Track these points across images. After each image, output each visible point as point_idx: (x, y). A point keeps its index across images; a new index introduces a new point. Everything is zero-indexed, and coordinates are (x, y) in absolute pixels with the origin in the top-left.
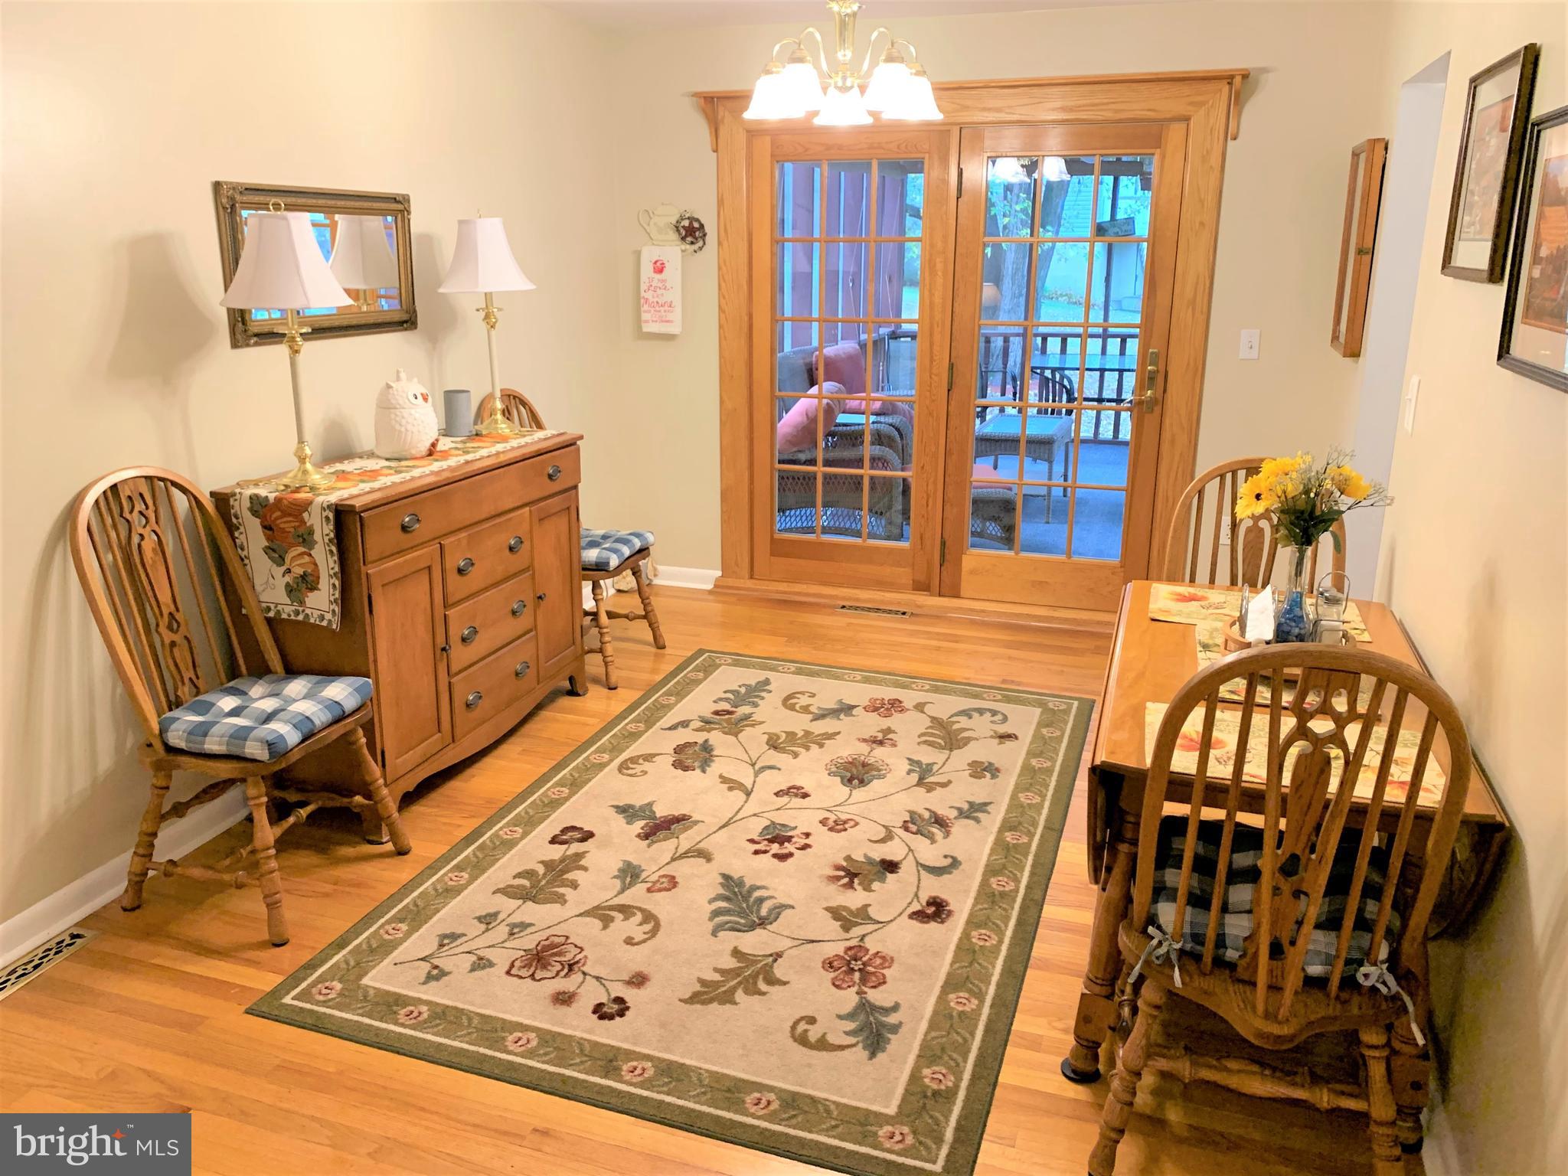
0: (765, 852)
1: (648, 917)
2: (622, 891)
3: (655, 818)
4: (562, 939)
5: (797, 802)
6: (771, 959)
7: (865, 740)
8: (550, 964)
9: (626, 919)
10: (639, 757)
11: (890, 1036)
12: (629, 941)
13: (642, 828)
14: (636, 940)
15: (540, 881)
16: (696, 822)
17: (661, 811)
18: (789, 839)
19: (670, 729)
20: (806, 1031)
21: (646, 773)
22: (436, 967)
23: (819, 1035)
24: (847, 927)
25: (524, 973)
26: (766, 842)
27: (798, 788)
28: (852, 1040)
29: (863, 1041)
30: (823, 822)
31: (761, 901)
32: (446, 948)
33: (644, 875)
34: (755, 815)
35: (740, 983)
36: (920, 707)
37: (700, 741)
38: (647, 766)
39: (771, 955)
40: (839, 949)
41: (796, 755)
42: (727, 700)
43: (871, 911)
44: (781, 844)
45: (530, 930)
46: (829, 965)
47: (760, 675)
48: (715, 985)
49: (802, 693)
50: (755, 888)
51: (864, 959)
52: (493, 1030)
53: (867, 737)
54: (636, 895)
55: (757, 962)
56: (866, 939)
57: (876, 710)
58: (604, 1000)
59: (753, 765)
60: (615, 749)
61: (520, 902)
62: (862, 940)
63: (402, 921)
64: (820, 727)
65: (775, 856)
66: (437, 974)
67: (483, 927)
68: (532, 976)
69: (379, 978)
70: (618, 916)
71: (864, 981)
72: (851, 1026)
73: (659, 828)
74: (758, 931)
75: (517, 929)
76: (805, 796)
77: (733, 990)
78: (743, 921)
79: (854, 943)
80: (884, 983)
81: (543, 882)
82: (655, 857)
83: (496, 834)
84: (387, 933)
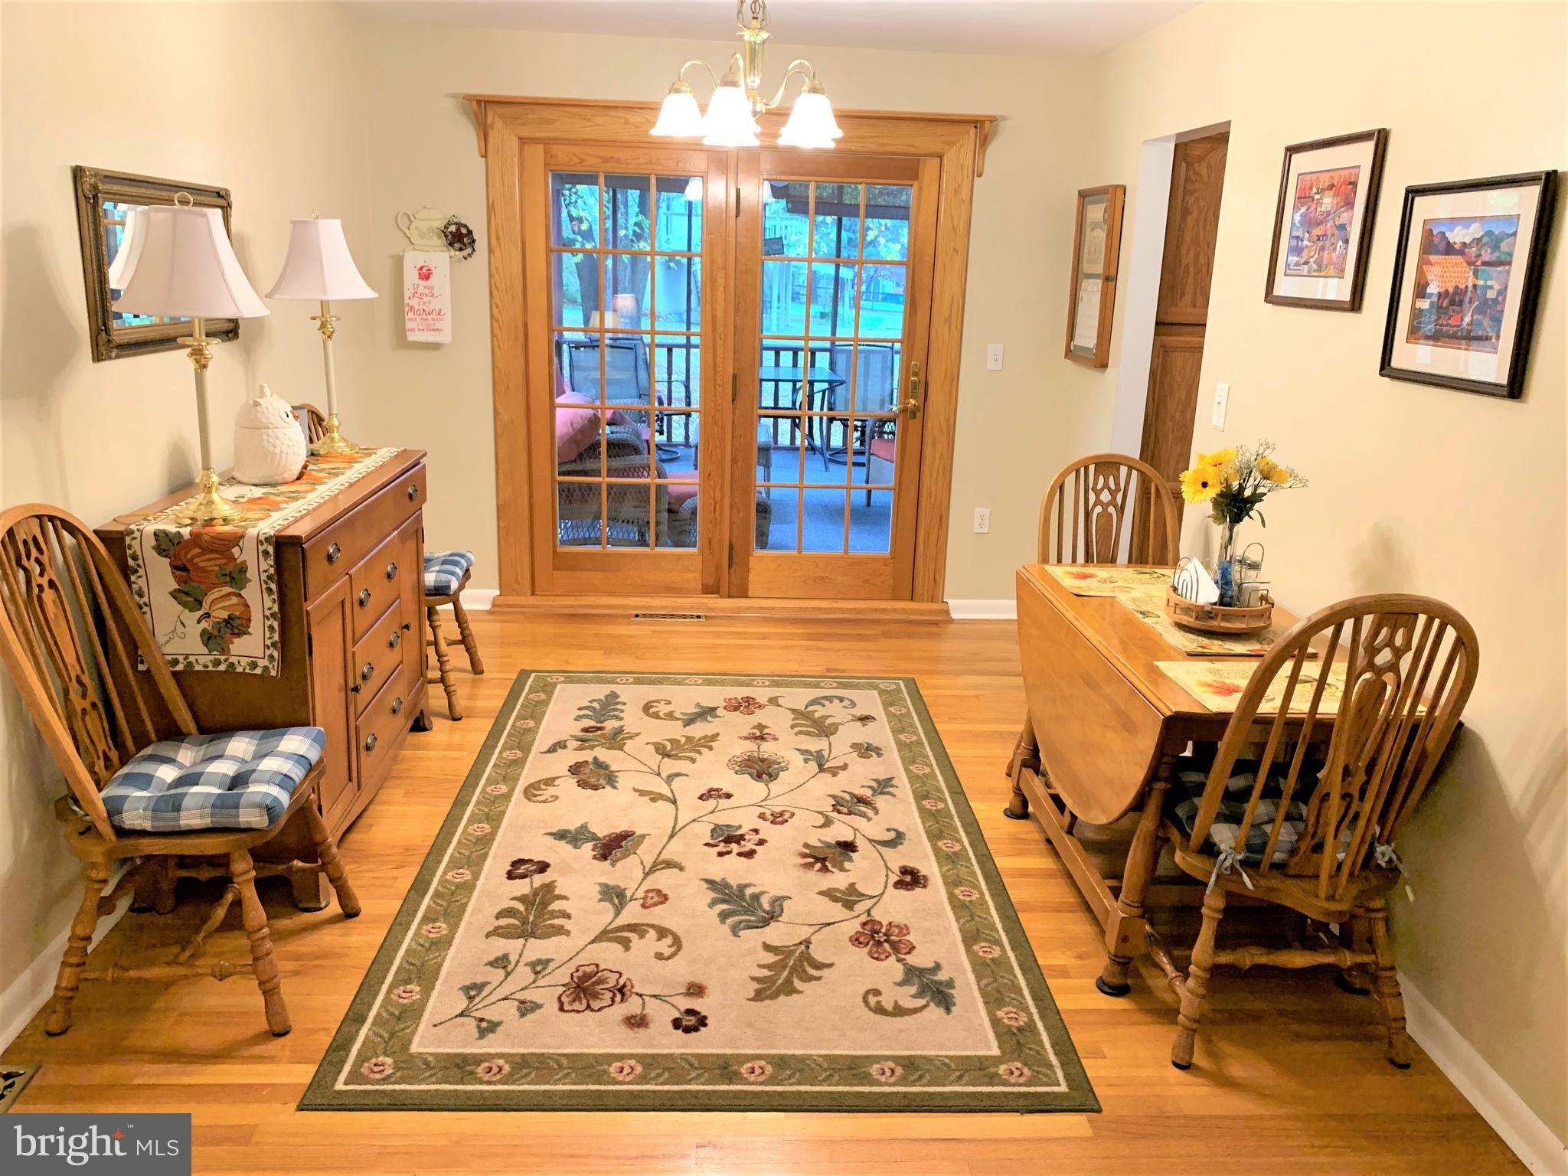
0: (729, 853)
1: (662, 932)
2: (618, 913)
3: (598, 839)
4: (593, 968)
5: (724, 803)
6: (803, 947)
7: (746, 738)
8: (598, 993)
9: (642, 937)
10: (539, 782)
11: (951, 991)
12: (659, 956)
13: (593, 850)
14: (666, 955)
15: (527, 917)
16: (643, 836)
17: (602, 830)
18: (742, 837)
19: (549, 751)
20: (878, 1002)
21: (557, 798)
22: (482, 1020)
23: (892, 1004)
24: (849, 905)
25: (576, 1006)
26: (722, 844)
27: (717, 790)
28: (921, 1002)
29: (932, 999)
30: (762, 816)
31: (756, 897)
32: (477, 1000)
33: (629, 894)
34: (694, 821)
35: (790, 973)
36: (773, 701)
37: (590, 759)
38: (552, 791)
39: (801, 943)
40: (854, 926)
41: (693, 761)
42: (587, 716)
43: (860, 887)
44: (738, 843)
45: (552, 966)
46: (856, 940)
47: (607, 689)
48: (770, 980)
49: (658, 701)
50: (742, 888)
51: (883, 930)
52: (590, 1066)
53: (746, 734)
54: (632, 913)
55: (794, 951)
56: (873, 913)
57: (736, 709)
58: (677, 1015)
59: (659, 774)
60: (511, 780)
61: (522, 941)
62: (869, 915)
63: (408, 981)
64: (698, 730)
65: (740, 854)
66: (487, 1028)
67: (501, 973)
68: (589, 1007)
69: (424, 1042)
70: (633, 936)
71: (896, 948)
72: (913, 990)
73: (611, 847)
74: (773, 924)
75: (539, 967)
76: (729, 796)
77: (789, 981)
78: (753, 918)
79: (864, 918)
80: (914, 947)
81: (531, 918)
82: (627, 872)
83: (443, 882)
84: (400, 997)
